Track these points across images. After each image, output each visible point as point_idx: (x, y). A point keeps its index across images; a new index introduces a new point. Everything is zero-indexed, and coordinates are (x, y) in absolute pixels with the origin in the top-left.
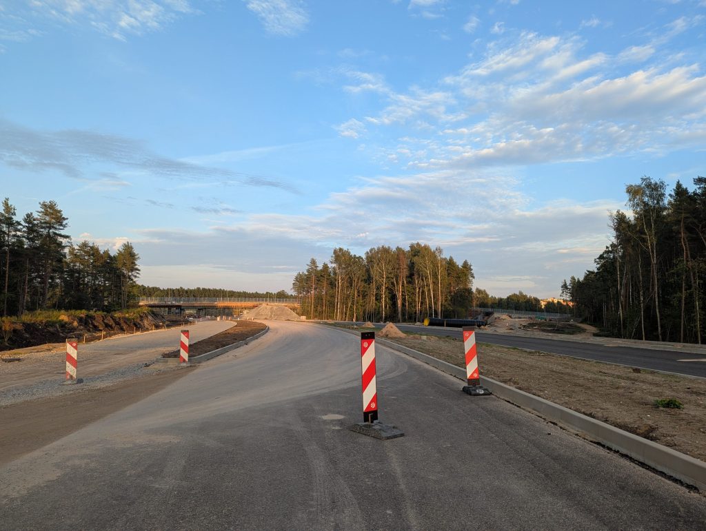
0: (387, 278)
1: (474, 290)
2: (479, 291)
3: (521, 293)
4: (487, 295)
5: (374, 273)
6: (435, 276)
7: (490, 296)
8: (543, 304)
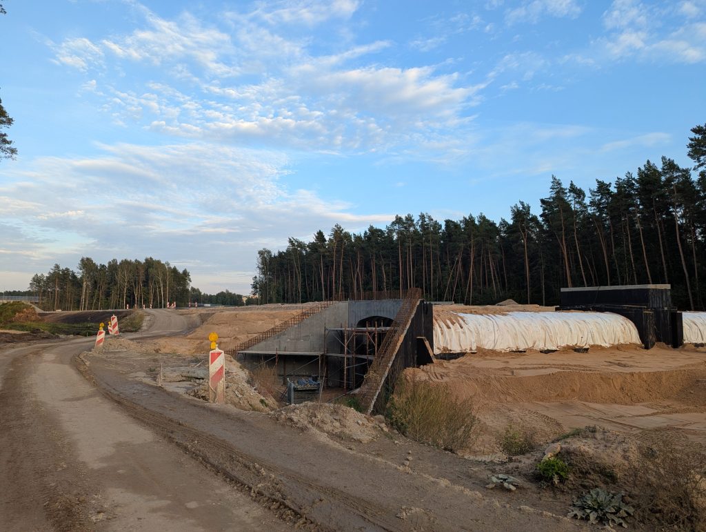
0: (128, 282)
1: (190, 289)
2: (193, 289)
3: (227, 291)
4: (200, 293)
5: (119, 278)
6: (165, 282)
7: (202, 294)
8: (244, 299)
